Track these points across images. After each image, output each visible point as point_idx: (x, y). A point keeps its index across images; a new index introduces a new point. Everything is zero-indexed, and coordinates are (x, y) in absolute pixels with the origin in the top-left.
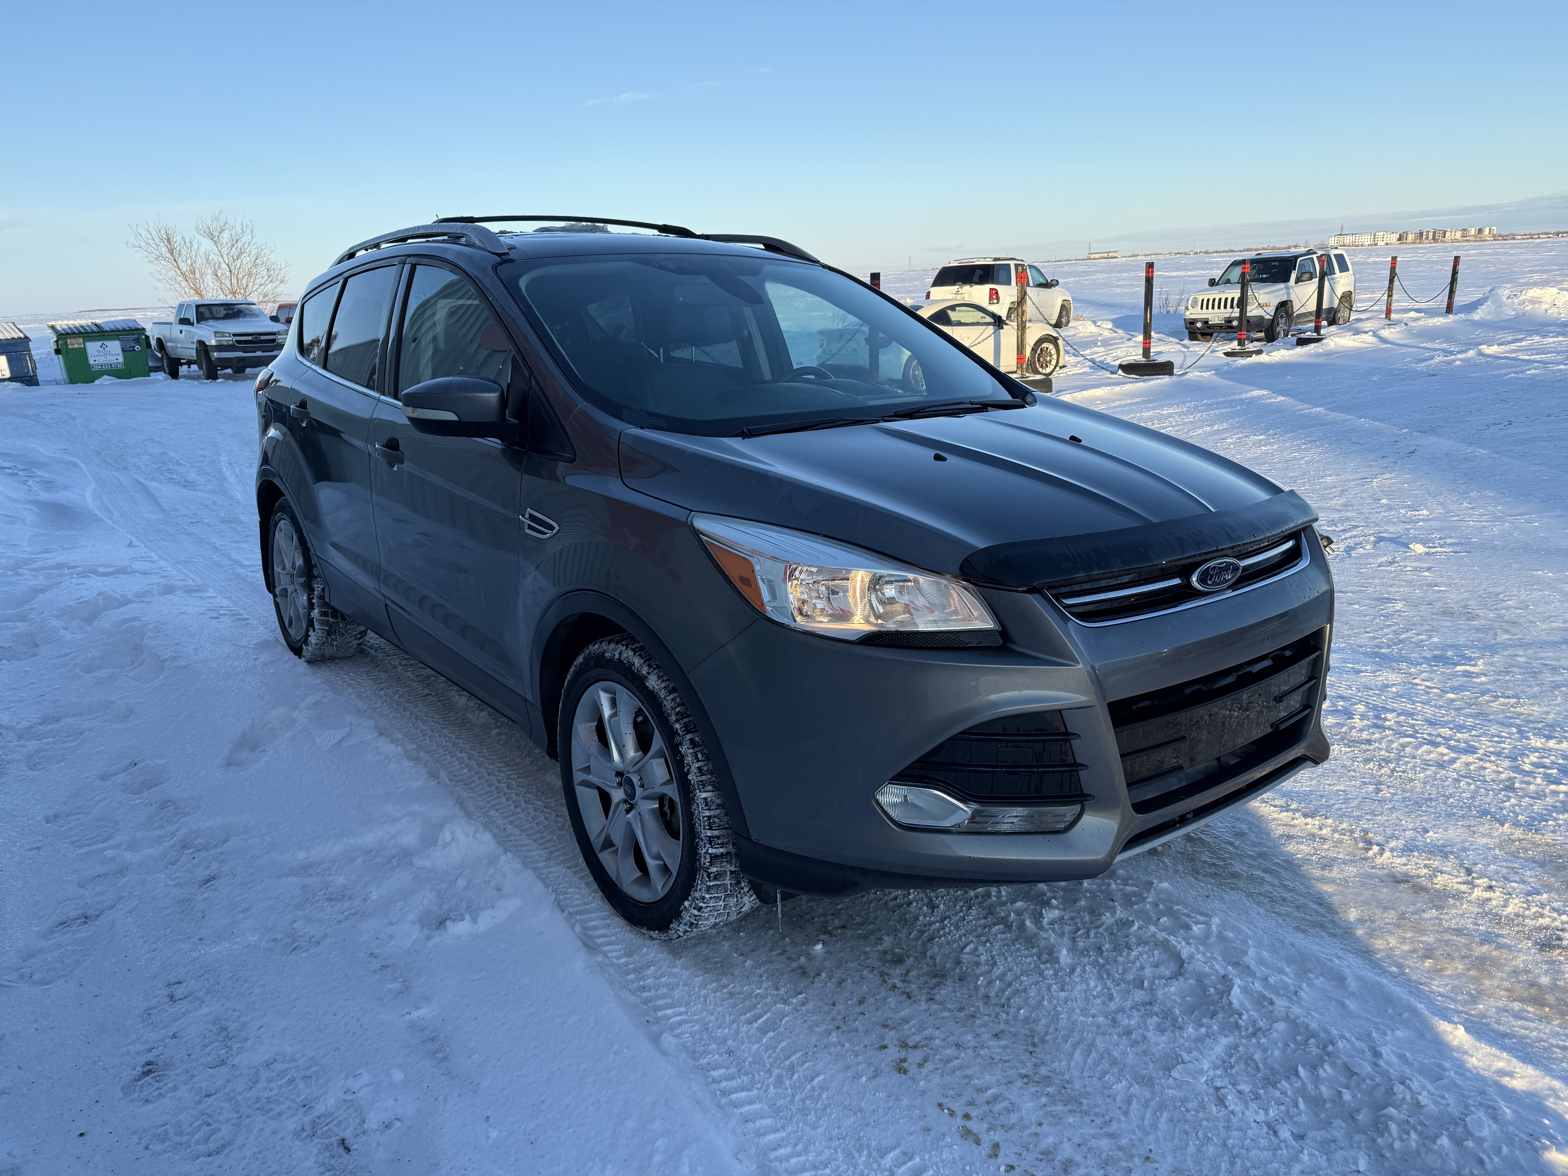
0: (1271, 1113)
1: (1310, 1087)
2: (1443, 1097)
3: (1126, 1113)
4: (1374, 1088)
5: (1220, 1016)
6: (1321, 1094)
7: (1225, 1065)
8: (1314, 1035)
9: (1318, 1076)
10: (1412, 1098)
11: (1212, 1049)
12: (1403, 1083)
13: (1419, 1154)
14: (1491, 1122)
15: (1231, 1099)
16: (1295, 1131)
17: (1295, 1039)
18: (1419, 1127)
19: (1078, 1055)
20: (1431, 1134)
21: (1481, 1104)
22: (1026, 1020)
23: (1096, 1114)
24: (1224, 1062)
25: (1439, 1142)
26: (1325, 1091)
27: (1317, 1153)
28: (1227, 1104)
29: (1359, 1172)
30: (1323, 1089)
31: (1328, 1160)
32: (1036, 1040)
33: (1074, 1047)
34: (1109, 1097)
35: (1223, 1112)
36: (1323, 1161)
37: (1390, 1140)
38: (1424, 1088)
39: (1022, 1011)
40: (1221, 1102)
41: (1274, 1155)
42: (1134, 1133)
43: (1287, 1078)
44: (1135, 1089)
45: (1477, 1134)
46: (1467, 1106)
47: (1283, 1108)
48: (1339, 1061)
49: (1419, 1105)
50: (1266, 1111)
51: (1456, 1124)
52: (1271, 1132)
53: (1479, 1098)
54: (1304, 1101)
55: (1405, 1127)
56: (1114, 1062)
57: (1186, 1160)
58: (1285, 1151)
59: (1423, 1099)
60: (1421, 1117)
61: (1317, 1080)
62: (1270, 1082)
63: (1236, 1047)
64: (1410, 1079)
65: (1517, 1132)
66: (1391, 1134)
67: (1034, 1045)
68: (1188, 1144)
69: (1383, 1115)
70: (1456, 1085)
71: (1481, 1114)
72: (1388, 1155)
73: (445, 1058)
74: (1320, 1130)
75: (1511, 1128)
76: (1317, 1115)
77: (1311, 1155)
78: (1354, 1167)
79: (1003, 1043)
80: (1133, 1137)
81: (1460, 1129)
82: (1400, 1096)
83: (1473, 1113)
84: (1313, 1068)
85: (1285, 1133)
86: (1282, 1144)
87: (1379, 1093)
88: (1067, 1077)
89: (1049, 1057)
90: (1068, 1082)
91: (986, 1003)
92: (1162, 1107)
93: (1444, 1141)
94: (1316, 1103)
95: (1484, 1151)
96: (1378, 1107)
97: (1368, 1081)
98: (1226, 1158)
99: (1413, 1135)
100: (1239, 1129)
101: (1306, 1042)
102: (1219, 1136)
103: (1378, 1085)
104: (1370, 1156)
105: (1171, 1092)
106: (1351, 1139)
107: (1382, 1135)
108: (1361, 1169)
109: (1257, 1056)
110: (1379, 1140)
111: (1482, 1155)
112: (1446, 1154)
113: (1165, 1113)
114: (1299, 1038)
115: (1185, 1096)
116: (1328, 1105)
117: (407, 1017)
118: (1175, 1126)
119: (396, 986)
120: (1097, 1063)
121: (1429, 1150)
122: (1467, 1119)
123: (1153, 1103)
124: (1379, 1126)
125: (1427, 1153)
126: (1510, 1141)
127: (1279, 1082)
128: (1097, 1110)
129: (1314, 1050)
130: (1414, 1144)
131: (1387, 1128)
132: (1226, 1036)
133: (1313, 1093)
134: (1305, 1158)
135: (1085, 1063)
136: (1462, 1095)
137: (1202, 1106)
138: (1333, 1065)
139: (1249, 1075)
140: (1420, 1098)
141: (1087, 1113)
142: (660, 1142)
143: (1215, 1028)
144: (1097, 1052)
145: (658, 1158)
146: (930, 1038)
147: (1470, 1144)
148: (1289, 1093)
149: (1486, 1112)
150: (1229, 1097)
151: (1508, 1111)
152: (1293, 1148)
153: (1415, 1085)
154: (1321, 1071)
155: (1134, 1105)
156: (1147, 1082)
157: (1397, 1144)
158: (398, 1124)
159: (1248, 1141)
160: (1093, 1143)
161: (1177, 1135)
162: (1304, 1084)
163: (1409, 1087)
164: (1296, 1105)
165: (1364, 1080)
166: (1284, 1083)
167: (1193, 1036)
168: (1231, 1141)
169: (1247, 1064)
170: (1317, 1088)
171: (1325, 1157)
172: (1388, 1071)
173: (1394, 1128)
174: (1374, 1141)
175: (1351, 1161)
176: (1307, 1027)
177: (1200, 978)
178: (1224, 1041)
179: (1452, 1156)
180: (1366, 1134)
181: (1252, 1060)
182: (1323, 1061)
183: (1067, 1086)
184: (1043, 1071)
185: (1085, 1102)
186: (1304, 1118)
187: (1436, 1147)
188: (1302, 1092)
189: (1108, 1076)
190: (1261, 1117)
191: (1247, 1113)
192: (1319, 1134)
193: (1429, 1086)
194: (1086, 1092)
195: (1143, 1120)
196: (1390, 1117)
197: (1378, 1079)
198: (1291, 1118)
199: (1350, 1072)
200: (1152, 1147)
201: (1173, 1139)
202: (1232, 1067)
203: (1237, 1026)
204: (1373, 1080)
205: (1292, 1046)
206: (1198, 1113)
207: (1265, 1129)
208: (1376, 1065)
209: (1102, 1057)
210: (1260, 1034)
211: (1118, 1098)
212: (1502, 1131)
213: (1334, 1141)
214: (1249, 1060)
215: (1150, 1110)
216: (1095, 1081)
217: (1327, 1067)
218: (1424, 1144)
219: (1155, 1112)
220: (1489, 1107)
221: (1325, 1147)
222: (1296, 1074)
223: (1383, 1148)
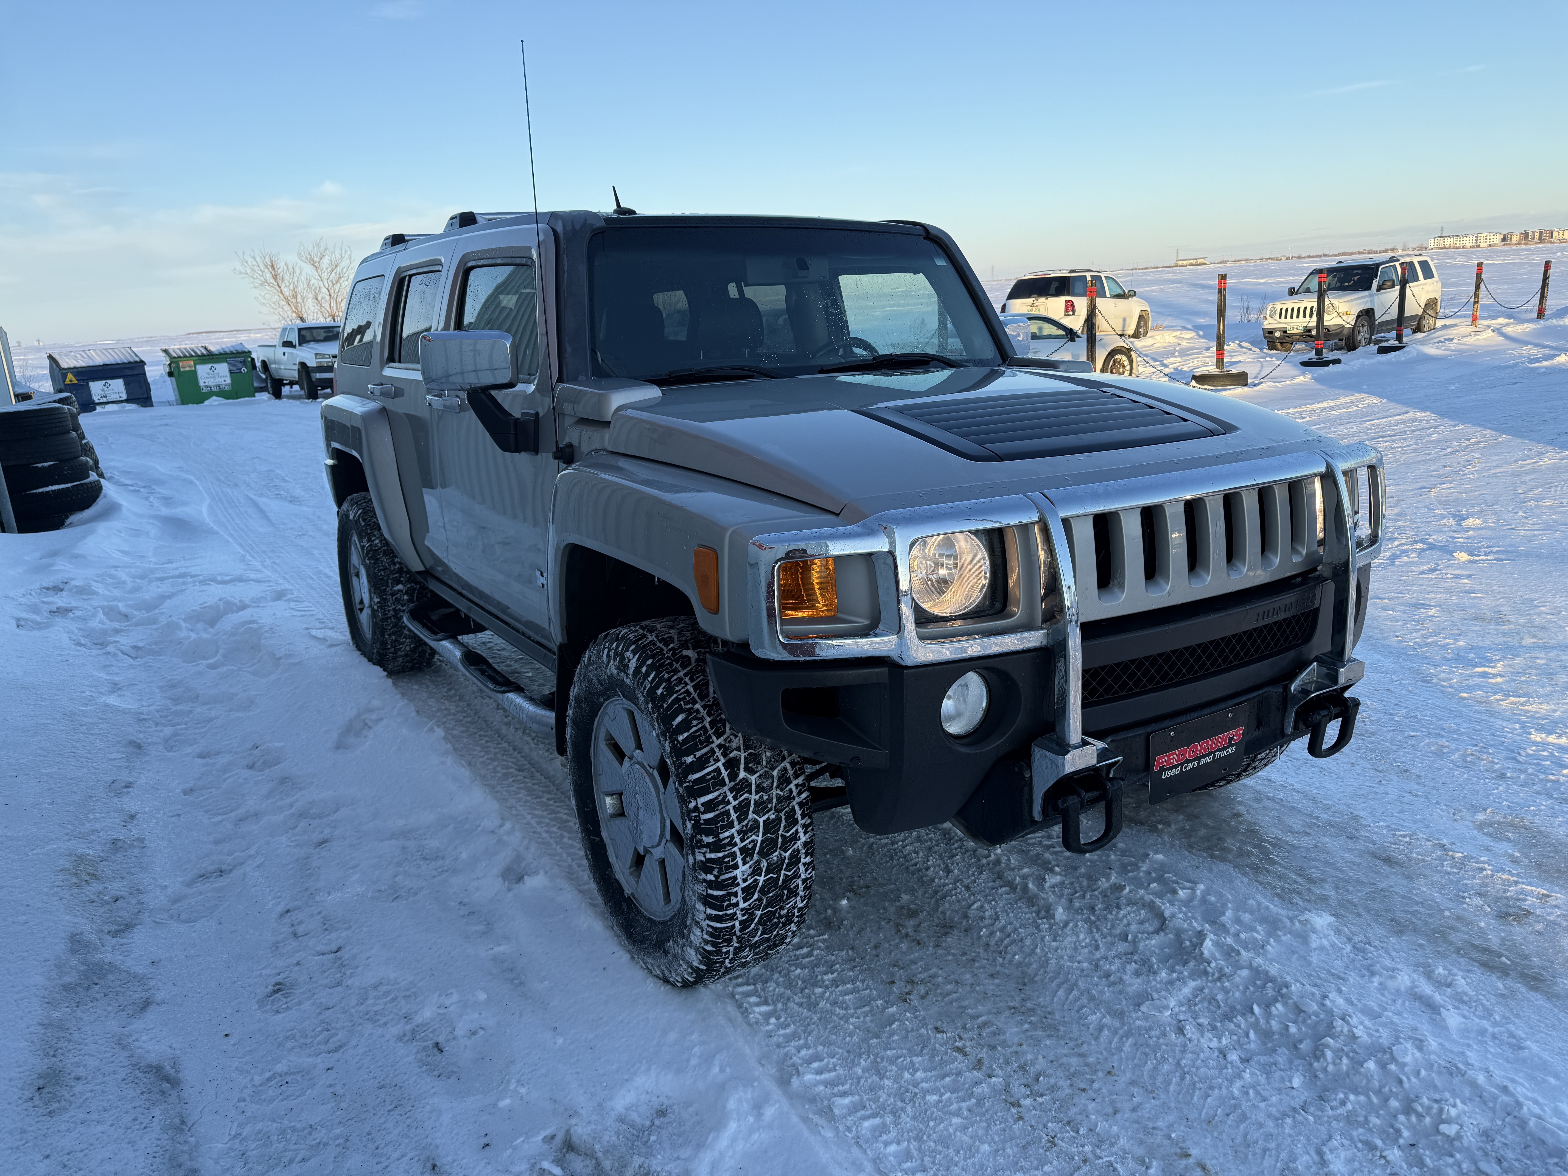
0: (1224, 1041)
1: (1262, 1021)
2: (1377, 1031)
3: (1097, 1038)
4: (1317, 1023)
5: (1192, 964)
6: (1271, 1026)
7: (1190, 1003)
8: (1272, 980)
9: (1270, 1013)
10: (1349, 1031)
11: (1180, 990)
12: (1343, 1019)
13: (1348, 1075)
14: (1415, 1051)
15: (1189, 1029)
16: (1243, 1056)
17: (1255, 983)
18: (1351, 1054)
19: (1061, 993)
20: (1361, 1059)
21: (1410, 1038)
22: (1019, 964)
23: (1070, 1039)
25: (1365, 1065)
26: (1275, 1025)
27: (1258, 1073)
28: (1185, 1032)
29: (1293, 1088)
30: (1273, 1023)
31: (1267, 1078)
32: (1026, 980)
33: (1059, 986)
34: (1083, 1025)
35: (1181, 1039)
36: (1262, 1079)
37: (1325, 1064)
38: (1362, 1023)
39: (1017, 957)
40: (1181, 1031)
41: (1220, 1073)
42: (1101, 1054)
43: (1243, 1015)
44: (1107, 1020)
45: (1401, 1060)
46: (1397, 1038)
47: (1235, 1037)
48: (1290, 1001)
49: (1354, 1037)
50: (1220, 1039)
51: (1385, 1052)
52: (1221, 1056)
53: (1410, 1033)
54: (1255, 1033)
55: (1338, 1054)
56: (1092, 998)
57: (1143, 1075)
58: (1230, 1070)
59: (1358, 1032)
60: (1355, 1046)
61: (1268, 1016)
62: (1228, 1017)
63: (1201, 989)
64: (1350, 1016)
65: (1437, 1059)
66: (1325, 1059)
67: (1025, 984)
68: (1146, 1063)
69: (1322, 1044)
70: (1392, 1023)
71: (1409, 1045)
72: (1321, 1076)
73: (521, 984)
74: (1266, 1055)
75: (1432, 1057)
76: (1264, 1044)
77: (1252, 1074)
78: (1288, 1084)
79: (996, 981)
80: (1100, 1056)
81: (1388, 1056)
82: (1339, 1029)
83: (1401, 1043)
84: (1267, 1006)
85: (1233, 1057)
86: (1229, 1066)
87: (1322, 1028)
88: (1049, 1009)
89: (1036, 993)
90: (1049, 1013)
91: (986, 950)
92: (1128, 1035)
93: (1371, 1065)
94: (1266, 1035)
95: (1405, 1074)
97: (1313, 1017)
98: (1178, 1074)
99: (1345, 1060)
100: (1193, 1052)
101: (1264, 987)
102: (1174, 1058)
103: (1322, 1020)
104: (1305, 1077)
105: (1138, 1023)
106: (1291, 1062)
107: (1318, 1061)
108: (1295, 1086)
109: (1219, 997)
110: (1316, 1064)
111: (1401, 1076)
112: (1372, 1076)
113: (1130, 1039)
114: (1258, 982)
115: (1150, 1026)
116: (1276, 1037)
117: (490, 952)
118: (1137, 1049)
119: (481, 927)
120: (1076, 1000)
121: (1357, 1072)
122: (1394, 1048)
123: (1121, 1032)
124: (1317, 1053)
125: (1355, 1074)
126: (1430, 1066)
127: (1236, 1017)
128: (1072, 1036)
129: (1270, 992)
130: (1345, 1068)
131: (1323, 1055)
132: (1194, 980)
133: (1264, 1026)
134: (1247, 1075)
135: (1066, 999)
136: (1396, 1030)
137: (1164, 1034)
138: (1285, 1004)
139: (1210, 1011)
140: (1355, 1030)
141: (1062, 1038)
142: (696, 1049)
143: (1186, 973)
144: (1078, 990)
145: (694, 1062)
146: (934, 976)
147: (1393, 1067)
148: (1242, 1026)
149: (1413, 1044)
150: (1188, 1027)
151: (1433, 1043)
152: (1238, 1068)
153: (1354, 1021)
154: (1273, 1009)
155: (1106, 1032)
156: (1120, 1015)
157: (1331, 1068)
158: (481, 1033)
159: (1199, 1061)
160: (1065, 1060)
161: (1138, 1056)
162: (1257, 1019)
163: (1348, 1023)
164: (1247, 1035)
165: (1310, 1017)
166: (1239, 1018)
167: (1165, 980)
168: (1184, 1061)
169: (1210, 1003)
170: (1268, 1022)
171: (1265, 1076)
172: (1332, 1009)
173: (1329, 1054)
174: (1311, 1065)
175: (1287, 1079)
176: (1267, 973)
177: (1178, 933)
178: (1192, 984)
179: (1376, 1077)
180: (1305, 1059)
181: (1215, 1000)
182: (1276, 1001)
183: (1048, 1016)
184: (1029, 1005)
185: (1062, 1029)
186: (1253, 1046)
187: (1362, 1070)
188: (1255, 1026)
189: (1085, 1009)
190: (1214, 1044)
191: (1202, 1041)
192: (1263, 1059)
193: (1367, 1023)
194: (1064, 1022)
195: (1111, 1044)
196: (1327, 1046)
197: (1322, 1016)
198: (1241, 1045)
199: (1298, 1010)
200: (1115, 1065)
201: (1134, 1058)
202: (1196, 1005)
203: (1206, 973)
204: (1317, 1016)
205: (1251, 988)
206: (1159, 1039)
207: (1216, 1053)
208: (1323, 1005)
209: (1082, 993)
210: (1224, 979)
211: (1091, 1027)
212: (1423, 1058)
213: (1275, 1064)
214: (1212, 1000)
215: (1117, 1036)
216: (1073, 1013)
217: (1279, 1006)
218: (1353, 1067)
219: (1122, 1038)
220: (1416, 1039)
221: (1267, 1069)
222: (1252, 1012)
223: (1317, 1070)
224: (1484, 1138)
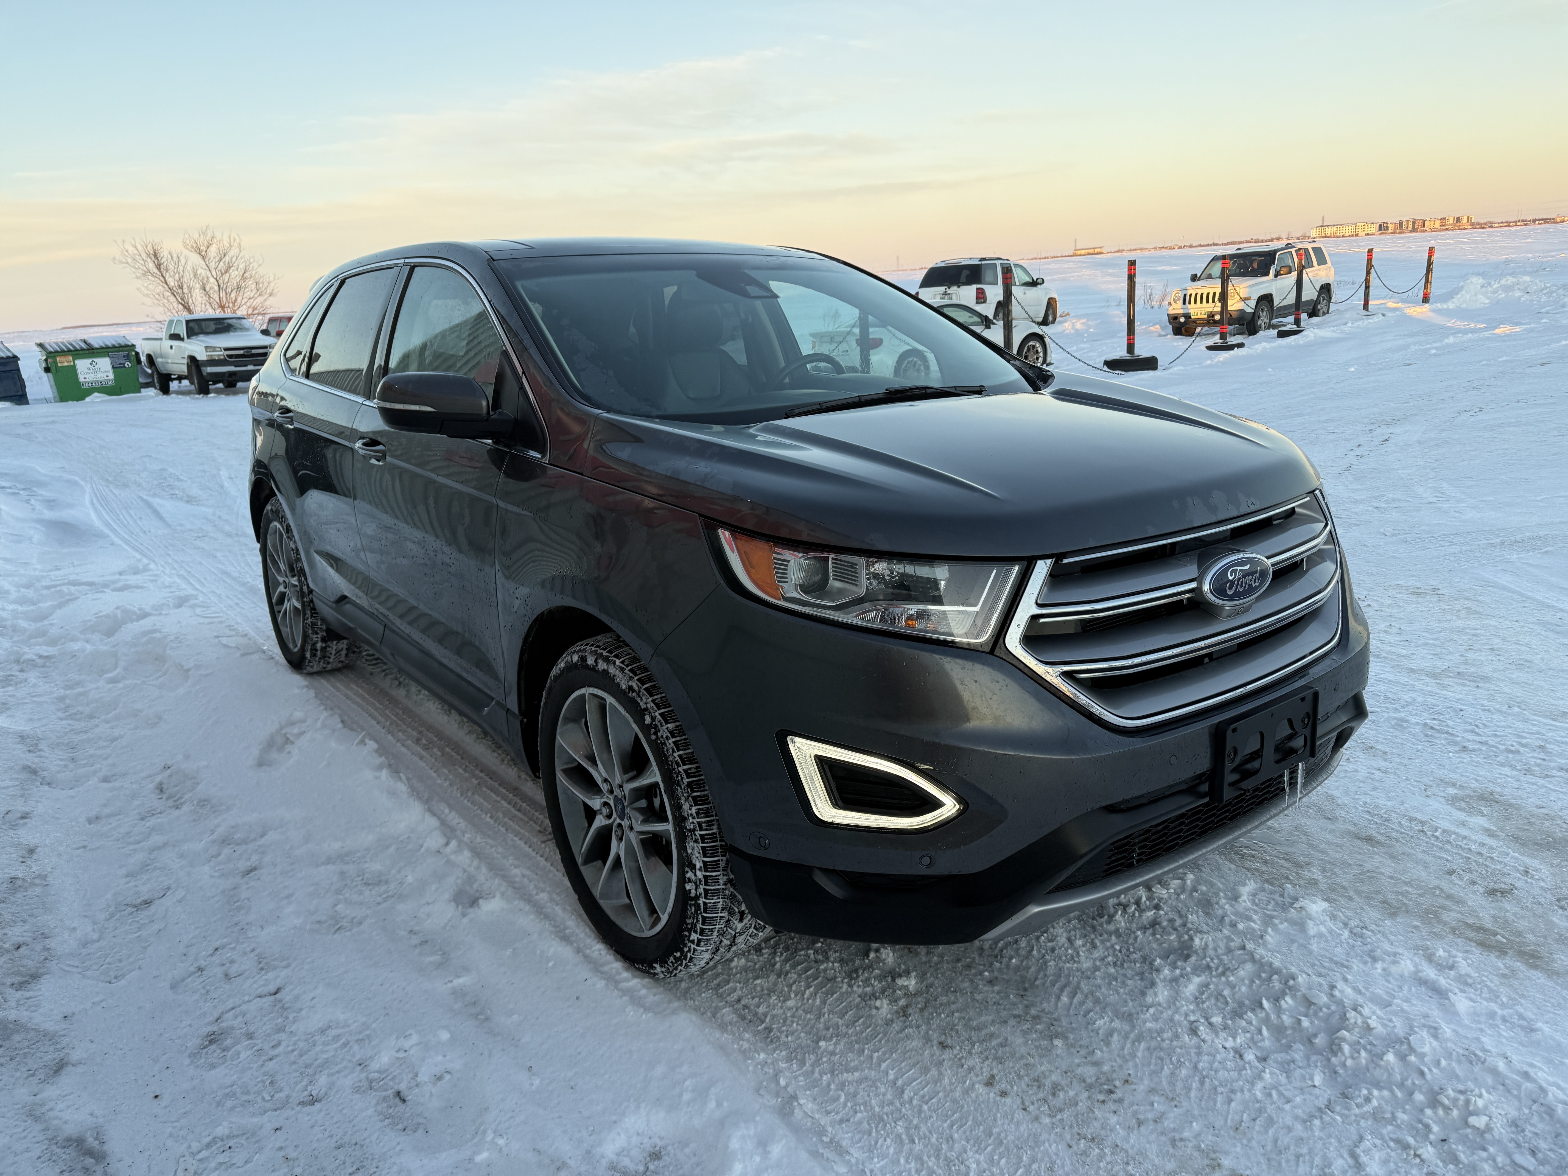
0: (1239, 1040)
1: (1273, 1017)
2: (1390, 1020)
3: (1108, 1044)
4: (1330, 1015)
5: (1193, 959)
6: (1282, 1022)
7: (1197, 1000)
8: (1277, 972)
9: (1280, 1007)
10: (1363, 1022)
11: (1186, 988)
12: (1355, 1010)
13: (1368, 1070)
14: (1432, 1040)
15: (1203, 1030)
16: (1259, 1055)
17: (1260, 976)
18: (1368, 1047)
19: (1064, 997)
20: (1379, 1051)
21: (1424, 1026)
22: (1017, 969)
23: (1081, 1046)
24: (1196, 998)
25: (1385, 1058)
26: (1286, 1019)
27: (1278, 1072)
28: (1199, 1033)
29: (1314, 1086)
30: (1284, 1017)
31: (1288, 1077)
32: (1027, 985)
33: (1062, 990)
34: (1092, 1031)
35: (1195, 1040)
36: (1283, 1079)
37: (1343, 1059)
38: (1374, 1013)
39: (1014, 961)
40: (1194, 1031)
41: (1240, 1074)
42: (1115, 1061)
43: (1253, 1010)
44: (1116, 1024)
45: (1419, 1050)
46: (1411, 1028)
47: (1248, 1035)
48: (1299, 994)
49: (1369, 1029)
50: (1234, 1038)
51: (1402, 1043)
52: (1237, 1056)
53: (1423, 1021)
54: (1268, 1029)
55: (1356, 1047)
56: (1097, 1001)
57: (1161, 1081)
58: (1249, 1071)
59: (1373, 1023)
60: (1371, 1038)
61: (1279, 1011)
62: (1238, 1014)
63: (1207, 985)
64: (1362, 1006)
65: (1454, 1047)
66: (1343, 1054)
67: (1025, 990)
68: (1162, 1068)
69: (1337, 1038)
70: (1403, 1010)
71: (1424, 1033)
72: (1341, 1071)
73: (487, 1019)
74: (1281, 1052)
75: (1450, 1045)
76: (1278, 1040)
77: (1272, 1073)
78: (1310, 1083)
80: (1114, 1064)
81: (1405, 1047)
82: (1352, 1021)
83: (1416, 1033)
84: (1276, 1000)
85: (1250, 1056)
86: (1247, 1066)
87: (1335, 1020)
88: (1055, 1016)
89: (1039, 999)
90: (1055, 1020)
92: (1139, 1038)
93: (1390, 1057)
94: (1278, 1031)
95: (1425, 1065)
96: (1332, 1031)
97: (1324, 1010)
98: (1197, 1078)
99: (1363, 1054)
100: (1209, 1054)
101: (1269, 979)
102: (1190, 1061)
103: (1334, 1012)
104: (1324, 1073)
105: (1148, 1025)
106: (1308, 1059)
107: (1336, 1055)
108: (1317, 1083)
109: (1226, 992)
110: (1334, 1059)
111: (1422, 1067)
112: (1392, 1069)
113: (1143, 1044)
114: (1263, 975)
115: (1161, 1028)
116: (1289, 1032)
117: (450, 985)
118: (1151, 1054)
119: (436, 958)
120: (1082, 1003)
121: (1377, 1066)
122: (1411, 1038)
123: (1132, 1036)
124: (1334, 1047)
125: (1375, 1068)
126: (1449, 1055)
127: (1246, 1013)
128: (1081, 1043)
130: (1364, 1061)
131: (1340, 1049)
132: (1198, 976)
133: (1275, 1022)
134: (1267, 1076)
135: (1071, 1004)
136: (1408, 1019)
137: (1177, 1036)
138: (1294, 997)
139: (1219, 1009)
140: (1370, 1021)
141: (1073, 1046)
142: (688, 1083)
143: (1189, 969)
144: (1082, 993)
147: (1412, 1058)
148: (1254, 1022)
149: (1428, 1032)
150: (1200, 1028)
152: (1257, 1068)
153: (1366, 1011)
154: (1283, 1002)
155: (1115, 1037)
156: (1127, 1017)
157: (1349, 1062)
158: (448, 1077)
159: (1216, 1064)
160: (1079, 1071)
161: (1153, 1061)
162: (1267, 1014)
163: (1360, 1014)
164: (1260, 1032)
165: (1321, 1009)
166: (1249, 1014)
167: (1169, 977)
168: (1201, 1064)
169: (1217, 999)
170: (1279, 1017)
171: (1284, 1075)
172: (1342, 1000)
173: (1346, 1048)
174: (1329, 1060)
175: (1307, 1076)
176: (1271, 965)
178: (1197, 980)
179: (1396, 1070)
180: (1322, 1054)
181: (1221, 995)
182: (1284, 994)
183: (1055, 1023)
184: (1033, 1012)
185: (1071, 1036)
186: (1267, 1043)
187: (1382, 1063)
188: (1267, 1021)
189: (1092, 1014)
190: (1229, 1043)
191: (1216, 1041)
192: (1280, 1057)
193: (1379, 1012)
194: (1072, 1028)
195: (1123, 1049)
196: (1344, 1039)
197: (1333, 1008)
198: (1255, 1043)
199: (1308, 1002)
200: (1131, 1072)
201: (1149, 1064)
202: (1203, 1002)
203: (1208, 967)
204: (1329, 1008)
205: (1257, 982)
206: (1172, 1041)
207: (1232, 1053)
208: (1332, 995)
209: (1086, 996)
210: (1228, 973)
211: (1101, 1032)
212: (1441, 1047)
213: (1293, 1062)
214: (1219, 996)
215: (1129, 1041)
216: (1080, 1018)
217: (1288, 999)
218: (1372, 1061)
219: (1133, 1043)
220: (1430, 1027)
221: (1286, 1068)
222: (1261, 1006)
223: (1336, 1066)
224: (1513, 1129)
